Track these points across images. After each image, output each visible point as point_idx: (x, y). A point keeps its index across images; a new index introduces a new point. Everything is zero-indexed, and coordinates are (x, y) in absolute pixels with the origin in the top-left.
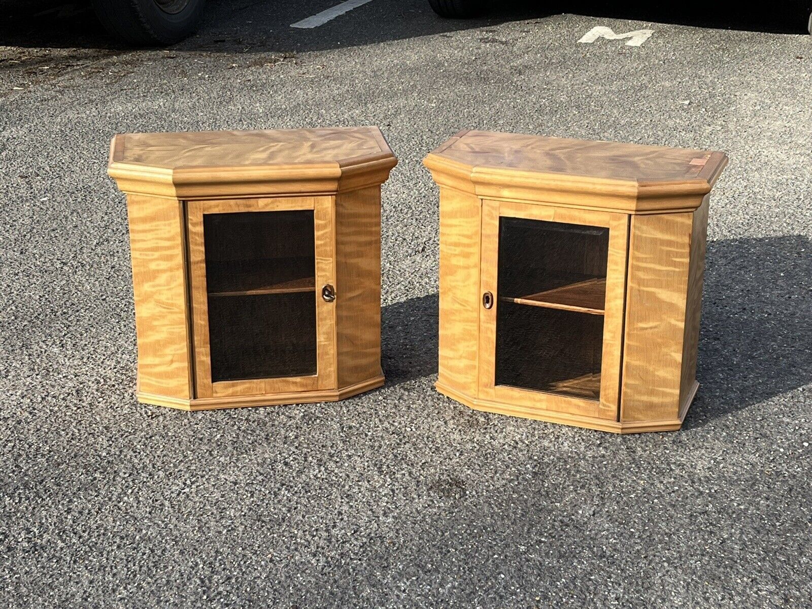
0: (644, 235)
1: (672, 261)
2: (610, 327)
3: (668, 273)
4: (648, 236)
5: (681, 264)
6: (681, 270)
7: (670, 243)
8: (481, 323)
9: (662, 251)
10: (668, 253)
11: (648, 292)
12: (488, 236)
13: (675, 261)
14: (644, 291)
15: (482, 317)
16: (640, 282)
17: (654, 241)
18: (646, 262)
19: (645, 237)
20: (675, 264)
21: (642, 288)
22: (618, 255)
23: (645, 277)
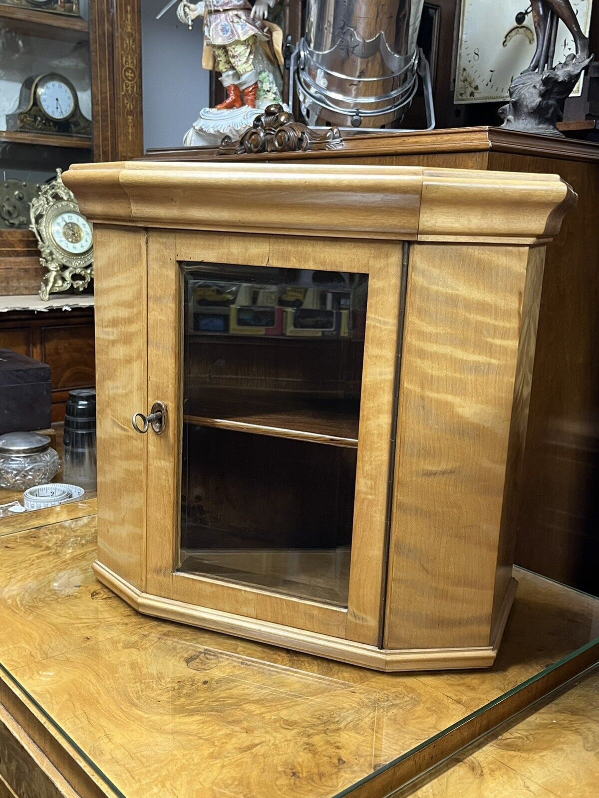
0: (435, 288)
1: (487, 343)
2: (367, 468)
3: (476, 368)
4: (441, 289)
5: (504, 350)
6: (503, 362)
7: (483, 308)
8: (151, 460)
9: (466, 322)
10: (479, 328)
11: (438, 401)
12: (159, 299)
13: (492, 345)
14: (431, 400)
15: (151, 448)
16: (426, 381)
17: (452, 301)
18: (436, 342)
19: (437, 292)
20: (490, 350)
21: (429, 394)
22: (383, 327)
23: (435, 373)
